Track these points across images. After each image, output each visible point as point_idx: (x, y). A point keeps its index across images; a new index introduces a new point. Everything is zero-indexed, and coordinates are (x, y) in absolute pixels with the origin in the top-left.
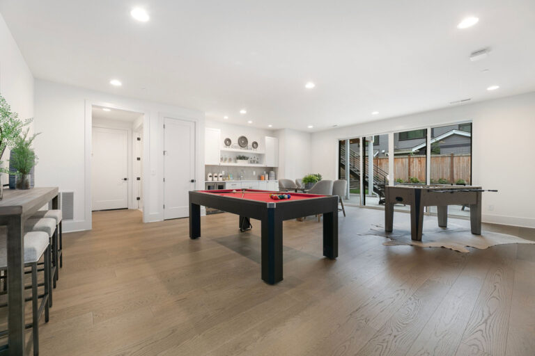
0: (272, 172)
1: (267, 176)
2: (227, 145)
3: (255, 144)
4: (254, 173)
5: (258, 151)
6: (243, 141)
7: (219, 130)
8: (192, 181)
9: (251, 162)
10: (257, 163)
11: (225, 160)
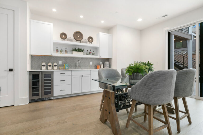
0: (107, 63)
1: (102, 66)
2: (62, 39)
3: (91, 39)
4: (91, 63)
5: (94, 44)
6: (78, 36)
7: (52, 24)
8: (11, 70)
9: (87, 54)
10: (93, 54)
11: (61, 51)
